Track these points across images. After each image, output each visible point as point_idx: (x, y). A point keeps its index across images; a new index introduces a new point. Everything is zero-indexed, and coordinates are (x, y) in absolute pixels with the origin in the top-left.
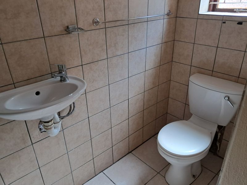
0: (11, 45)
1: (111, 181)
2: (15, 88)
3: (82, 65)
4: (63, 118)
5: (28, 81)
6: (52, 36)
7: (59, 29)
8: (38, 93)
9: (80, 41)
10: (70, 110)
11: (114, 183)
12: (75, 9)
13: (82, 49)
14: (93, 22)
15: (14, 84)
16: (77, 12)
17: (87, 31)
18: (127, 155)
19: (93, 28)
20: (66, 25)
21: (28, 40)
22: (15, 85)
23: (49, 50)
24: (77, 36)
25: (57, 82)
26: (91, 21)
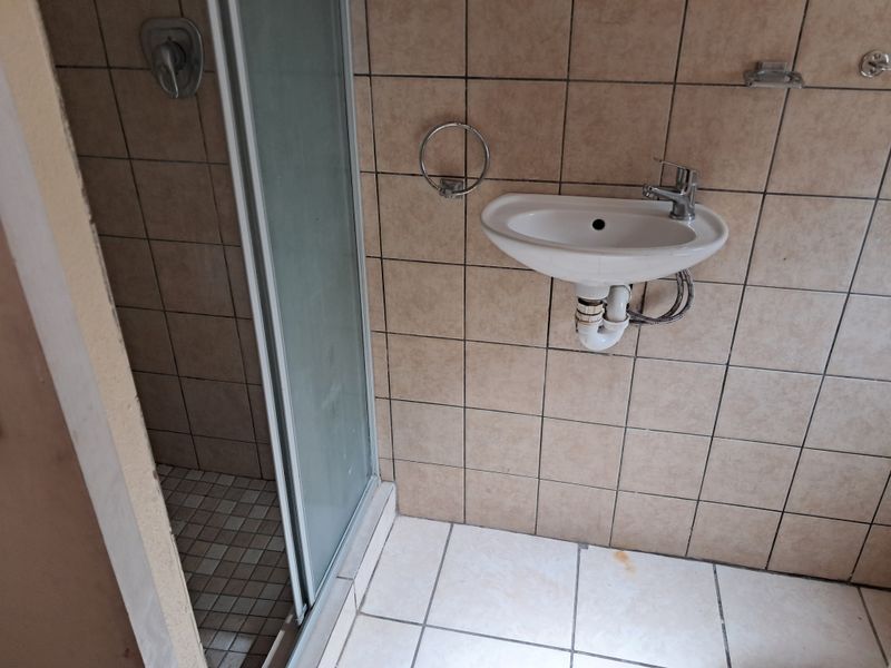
0: (588, 86)
1: (720, 602)
2: (560, 194)
3: (765, 193)
4: (643, 322)
5: (595, 187)
6: (700, 84)
7: (730, 66)
8: (599, 225)
9: (786, 115)
10: (672, 311)
11: (722, 615)
12: (805, 12)
13: (783, 141)
14: (862, 60)
15: (561, 183)
16: (808, 22)
17: (826, 91)
18: (837, 585)
19: (854, 81)
20: (756, 58)
21: (630, 82)
22: (560, 187)
23: (675, 123)
24: (781, 98)
25: (660, 214)
26: (855, 59)
